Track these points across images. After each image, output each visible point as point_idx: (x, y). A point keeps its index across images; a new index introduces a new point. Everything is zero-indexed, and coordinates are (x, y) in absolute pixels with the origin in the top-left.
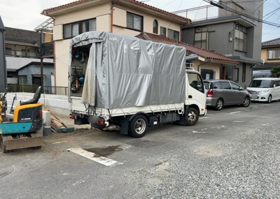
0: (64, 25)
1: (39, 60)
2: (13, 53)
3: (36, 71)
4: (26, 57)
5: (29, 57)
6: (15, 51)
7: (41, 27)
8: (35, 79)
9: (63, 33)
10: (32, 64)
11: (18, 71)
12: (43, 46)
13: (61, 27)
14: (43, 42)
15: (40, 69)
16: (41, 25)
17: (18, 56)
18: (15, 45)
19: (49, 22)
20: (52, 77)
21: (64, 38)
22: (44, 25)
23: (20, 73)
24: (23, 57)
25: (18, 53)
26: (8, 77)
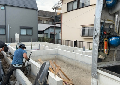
0: (68, 3)
1: (54, 26)
2: (42, 22)
3: (52, 31)
4: (48, 24)
5: (49, 24)
6: (43, 21)
7: (55, 7)
8: (52, 35)
9: (67, 8)
10: (51, 27)
11: (44, 31)
12: (56, 17)
13: (66, 4)
14: (56, 15)
15: (54, 30)
16: (55, 6)
17: (45, 24)
18: (43, 18)
19: (60, 3)
20: (60, 34)
21: (68, 11)
22: (57, 5)
23: (45, 32)
24: (47, 24)
25: (45, 22)
26: (39, 34)
